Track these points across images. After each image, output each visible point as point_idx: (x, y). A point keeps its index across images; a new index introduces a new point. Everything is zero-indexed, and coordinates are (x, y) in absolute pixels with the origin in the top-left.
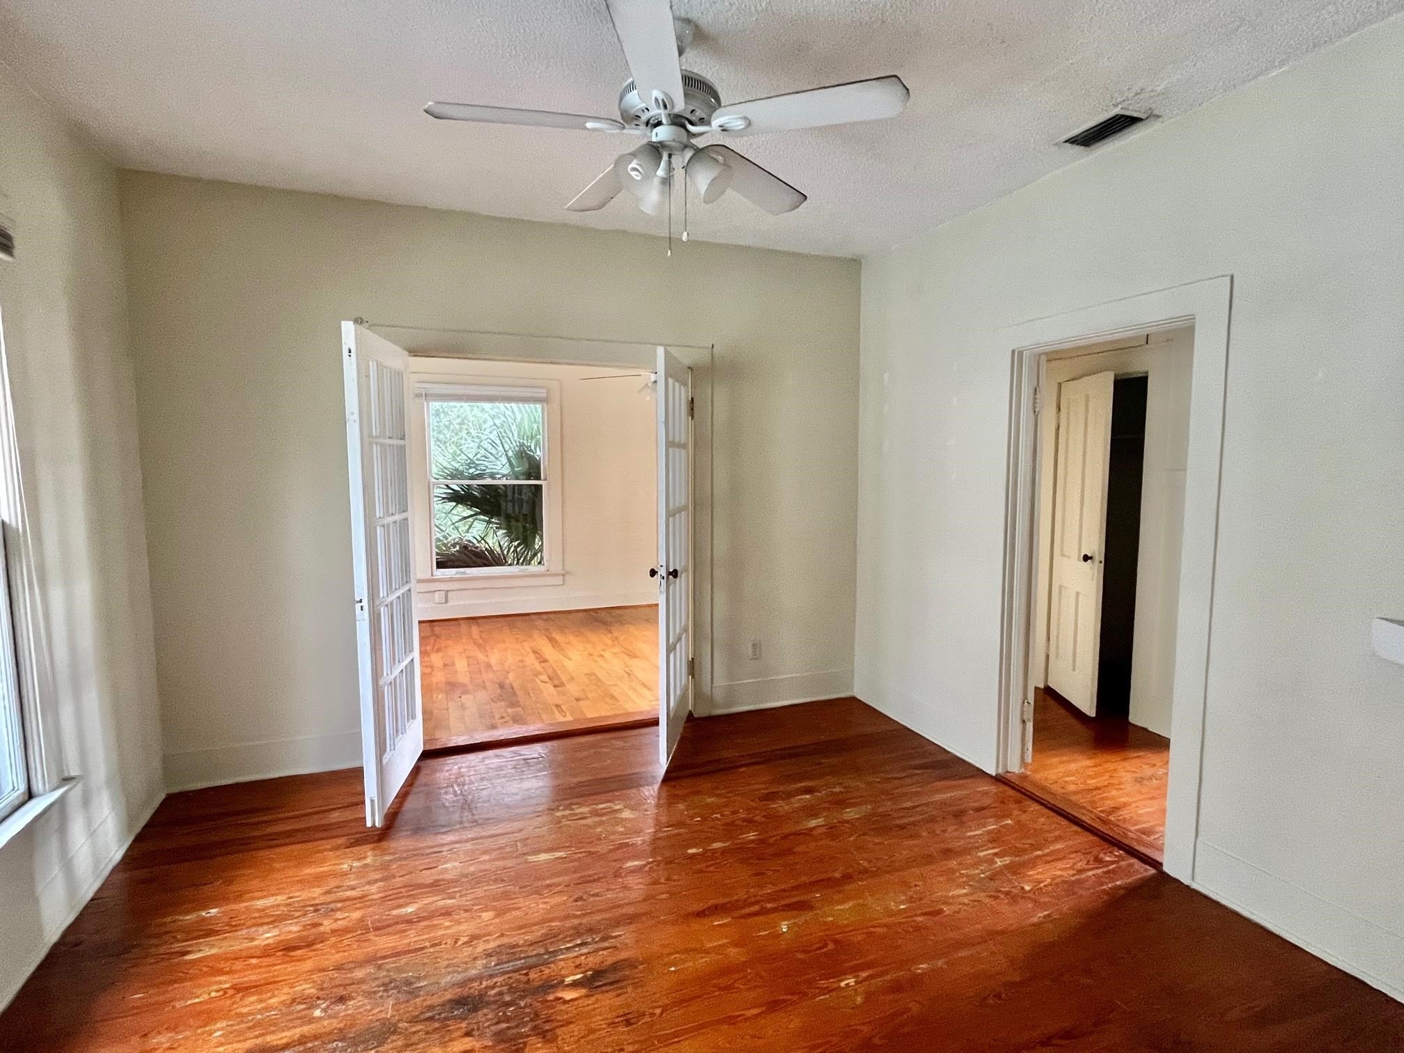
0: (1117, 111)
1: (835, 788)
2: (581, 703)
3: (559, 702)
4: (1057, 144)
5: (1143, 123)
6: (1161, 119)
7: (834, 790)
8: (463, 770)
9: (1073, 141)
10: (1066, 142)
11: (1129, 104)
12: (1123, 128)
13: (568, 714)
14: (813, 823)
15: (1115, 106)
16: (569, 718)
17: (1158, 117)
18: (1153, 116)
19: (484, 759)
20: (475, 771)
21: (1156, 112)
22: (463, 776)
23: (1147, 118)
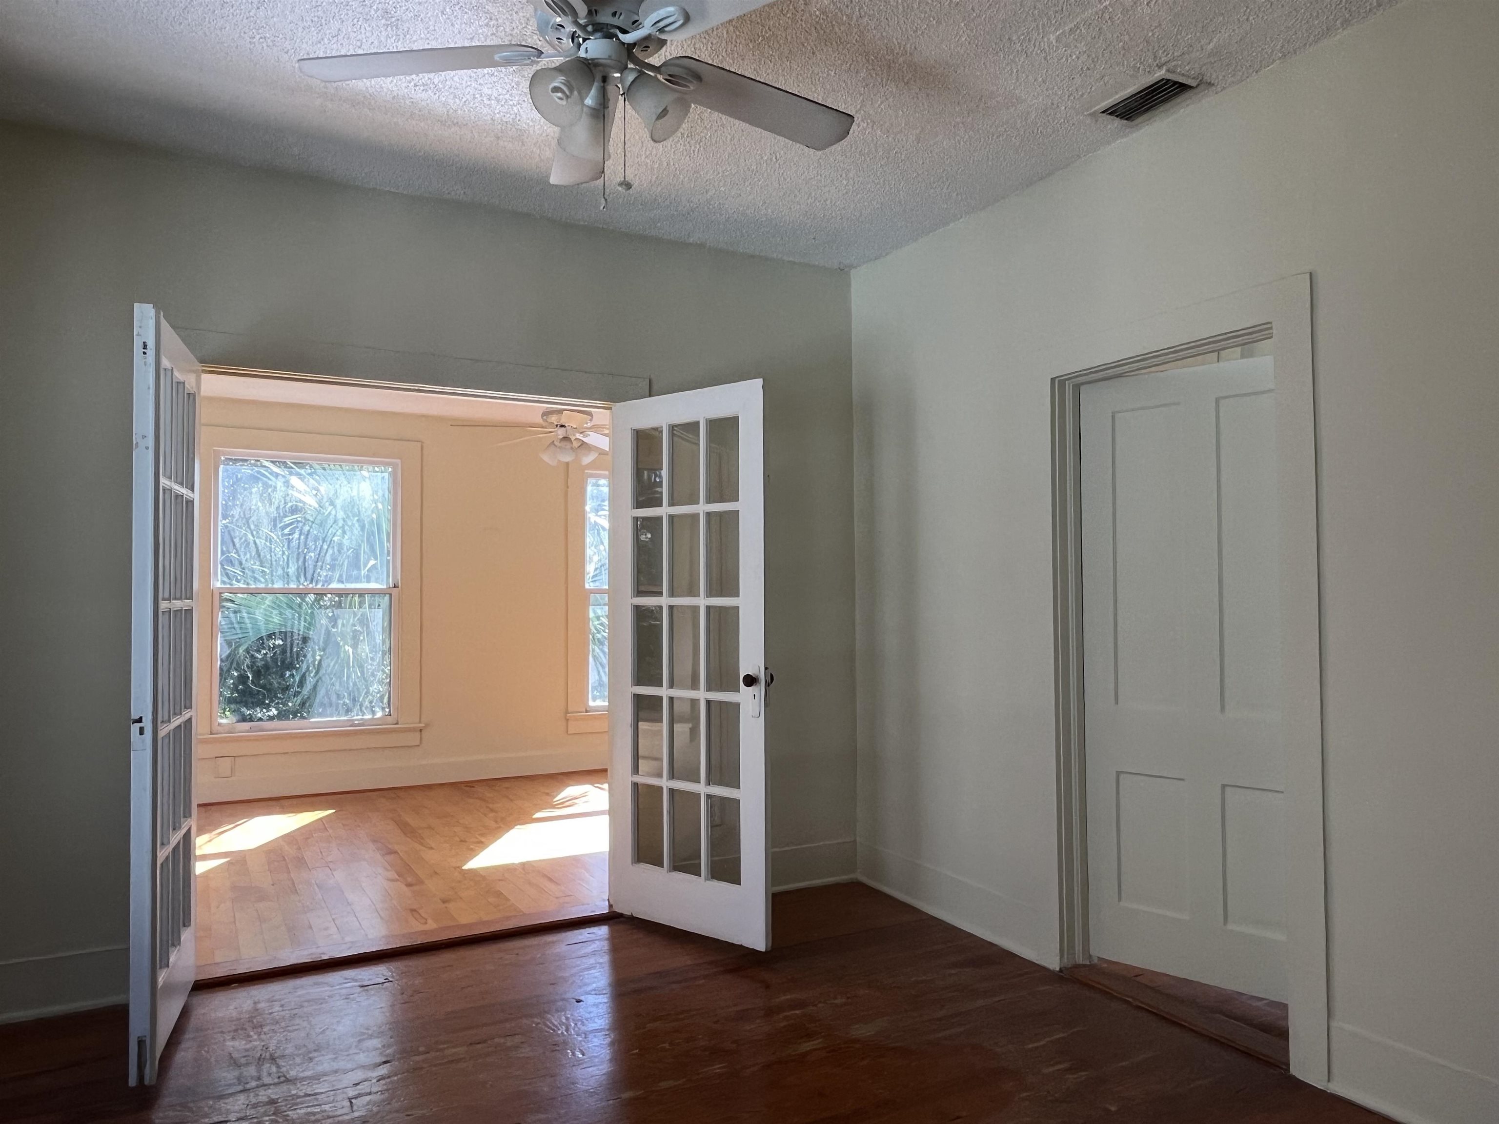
0: (1160, 74)
1: (835, 998)
2: (451, 905)
3: (415, 907)
4: (1093, 115)
5: (1195, 91)
6: (1214, 88)
7: (836, 1001)
8: (261, 1005)
9: (1114, 111)
10: (1103, 112)
11: (1176, 66)
12: (1171, 97)
13: (430, 921)
14: (806, 1046)
15: (1160, 67)
16: (431, 925)
17: (1210, 84)
18: (1205, 84)
19: (296, 988)
20: (282, 1006)
21: (1207, 78)
22: (260, 1015)
23: (1198, 85)
